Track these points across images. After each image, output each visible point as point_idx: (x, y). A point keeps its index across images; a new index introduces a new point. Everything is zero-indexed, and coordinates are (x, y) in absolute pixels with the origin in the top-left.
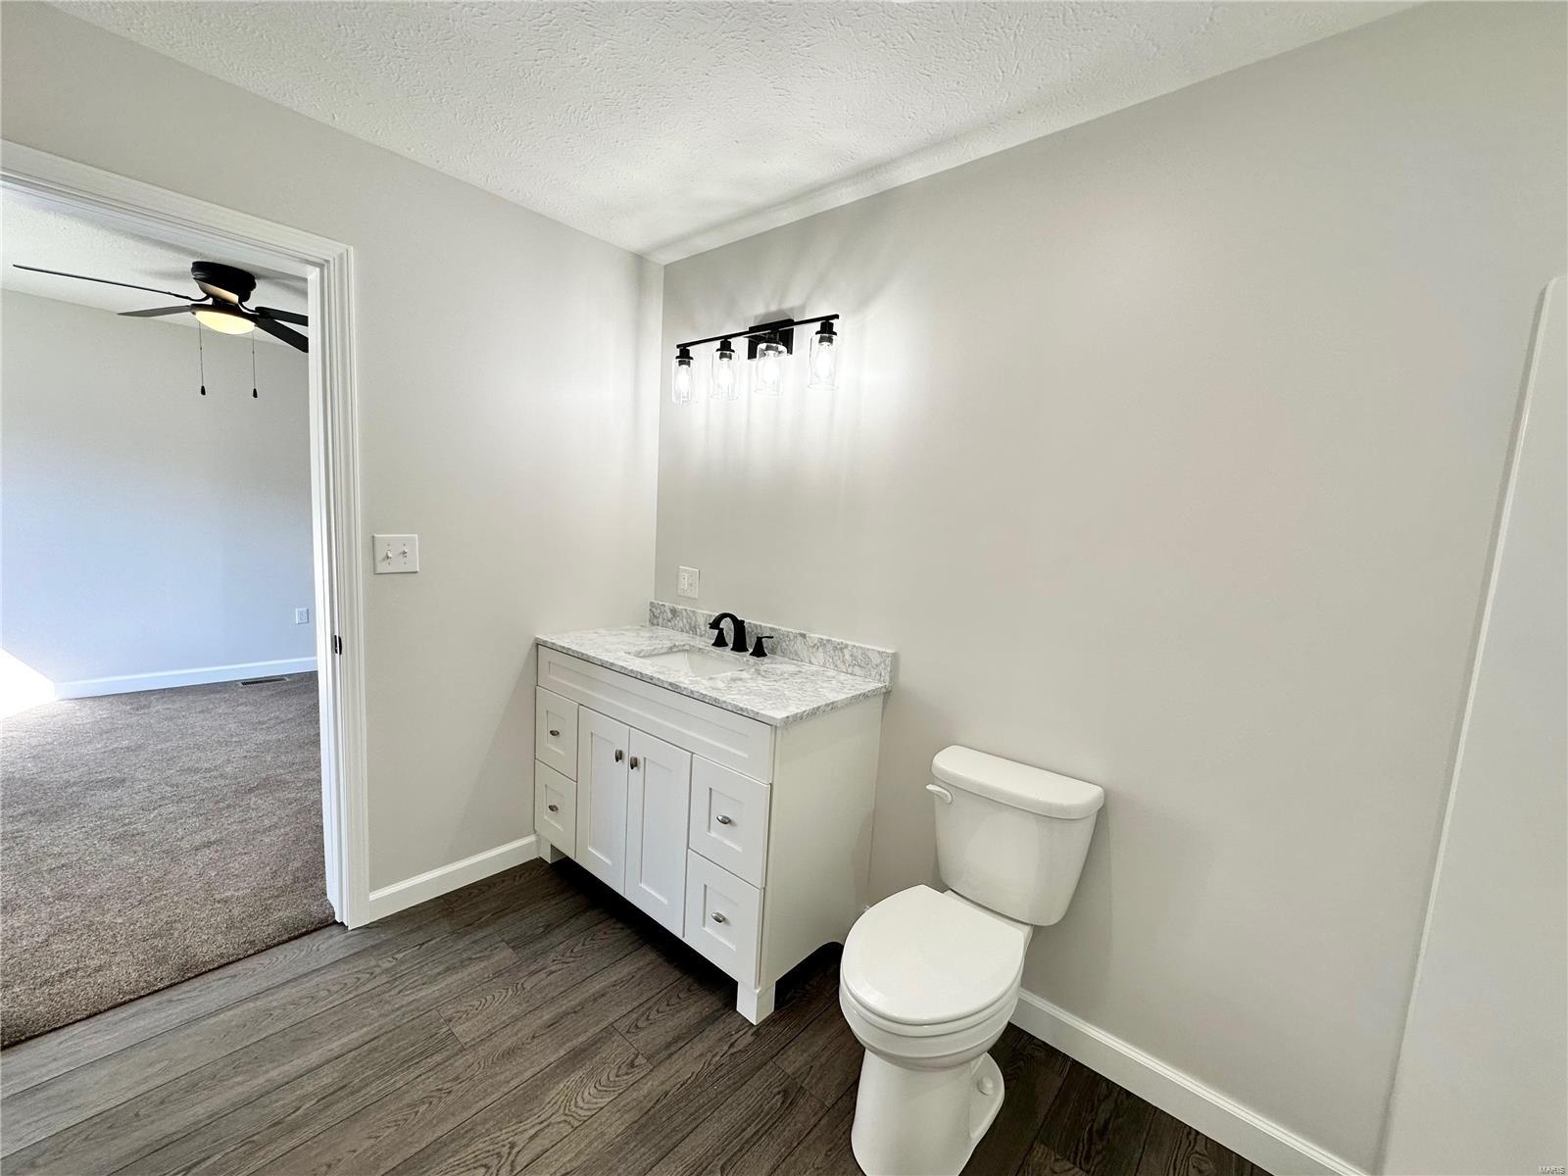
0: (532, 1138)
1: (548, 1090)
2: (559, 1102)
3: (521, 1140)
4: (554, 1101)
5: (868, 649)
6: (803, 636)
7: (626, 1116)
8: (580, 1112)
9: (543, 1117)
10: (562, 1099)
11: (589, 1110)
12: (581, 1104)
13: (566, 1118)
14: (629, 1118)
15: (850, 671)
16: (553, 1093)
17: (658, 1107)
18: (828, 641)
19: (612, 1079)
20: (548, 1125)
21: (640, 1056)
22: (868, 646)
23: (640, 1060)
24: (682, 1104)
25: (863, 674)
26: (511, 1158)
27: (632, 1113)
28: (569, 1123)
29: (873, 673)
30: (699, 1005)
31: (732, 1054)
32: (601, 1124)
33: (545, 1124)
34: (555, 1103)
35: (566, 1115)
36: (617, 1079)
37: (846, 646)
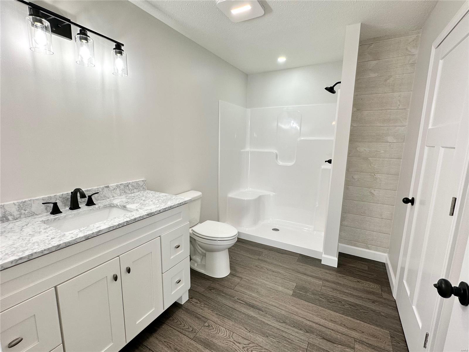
0: (240, 343)
1: (223, 347)
2: (227, 341)
3: (241, 346)
4: (226, 343)
5: (138, 181)
6: (108, 187)
7: (226, 321)
8: (228, 334)
9: (232, 344)
10: (225, 341)
11: (226, 332)
12: (225, 335)
13: (231, 337)
14: (226, 320)
15: (132, 192)
16: (223, 345)
17: (221, 314)
18: (120, 184)
19: (215, 330)
20: (235, 341)
21: (205, 325)
22: (137, 180)
23: (206, 324)
24: (219, 309)
25: (137, 191)
26: (247, 346)
27: (224, 320)
28: (232, 335)
29: (141, 189)
30: (181, 315)
31: (200, 302)
32: (230, 327)
33: (234, 342)
34: (227, 343)
35: (230, 337)
36: (214, 328)
37: (129, 184)
